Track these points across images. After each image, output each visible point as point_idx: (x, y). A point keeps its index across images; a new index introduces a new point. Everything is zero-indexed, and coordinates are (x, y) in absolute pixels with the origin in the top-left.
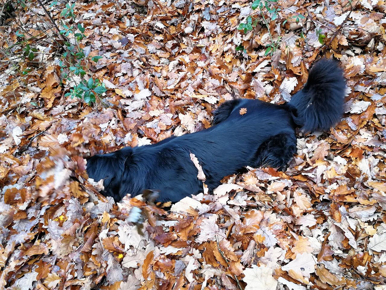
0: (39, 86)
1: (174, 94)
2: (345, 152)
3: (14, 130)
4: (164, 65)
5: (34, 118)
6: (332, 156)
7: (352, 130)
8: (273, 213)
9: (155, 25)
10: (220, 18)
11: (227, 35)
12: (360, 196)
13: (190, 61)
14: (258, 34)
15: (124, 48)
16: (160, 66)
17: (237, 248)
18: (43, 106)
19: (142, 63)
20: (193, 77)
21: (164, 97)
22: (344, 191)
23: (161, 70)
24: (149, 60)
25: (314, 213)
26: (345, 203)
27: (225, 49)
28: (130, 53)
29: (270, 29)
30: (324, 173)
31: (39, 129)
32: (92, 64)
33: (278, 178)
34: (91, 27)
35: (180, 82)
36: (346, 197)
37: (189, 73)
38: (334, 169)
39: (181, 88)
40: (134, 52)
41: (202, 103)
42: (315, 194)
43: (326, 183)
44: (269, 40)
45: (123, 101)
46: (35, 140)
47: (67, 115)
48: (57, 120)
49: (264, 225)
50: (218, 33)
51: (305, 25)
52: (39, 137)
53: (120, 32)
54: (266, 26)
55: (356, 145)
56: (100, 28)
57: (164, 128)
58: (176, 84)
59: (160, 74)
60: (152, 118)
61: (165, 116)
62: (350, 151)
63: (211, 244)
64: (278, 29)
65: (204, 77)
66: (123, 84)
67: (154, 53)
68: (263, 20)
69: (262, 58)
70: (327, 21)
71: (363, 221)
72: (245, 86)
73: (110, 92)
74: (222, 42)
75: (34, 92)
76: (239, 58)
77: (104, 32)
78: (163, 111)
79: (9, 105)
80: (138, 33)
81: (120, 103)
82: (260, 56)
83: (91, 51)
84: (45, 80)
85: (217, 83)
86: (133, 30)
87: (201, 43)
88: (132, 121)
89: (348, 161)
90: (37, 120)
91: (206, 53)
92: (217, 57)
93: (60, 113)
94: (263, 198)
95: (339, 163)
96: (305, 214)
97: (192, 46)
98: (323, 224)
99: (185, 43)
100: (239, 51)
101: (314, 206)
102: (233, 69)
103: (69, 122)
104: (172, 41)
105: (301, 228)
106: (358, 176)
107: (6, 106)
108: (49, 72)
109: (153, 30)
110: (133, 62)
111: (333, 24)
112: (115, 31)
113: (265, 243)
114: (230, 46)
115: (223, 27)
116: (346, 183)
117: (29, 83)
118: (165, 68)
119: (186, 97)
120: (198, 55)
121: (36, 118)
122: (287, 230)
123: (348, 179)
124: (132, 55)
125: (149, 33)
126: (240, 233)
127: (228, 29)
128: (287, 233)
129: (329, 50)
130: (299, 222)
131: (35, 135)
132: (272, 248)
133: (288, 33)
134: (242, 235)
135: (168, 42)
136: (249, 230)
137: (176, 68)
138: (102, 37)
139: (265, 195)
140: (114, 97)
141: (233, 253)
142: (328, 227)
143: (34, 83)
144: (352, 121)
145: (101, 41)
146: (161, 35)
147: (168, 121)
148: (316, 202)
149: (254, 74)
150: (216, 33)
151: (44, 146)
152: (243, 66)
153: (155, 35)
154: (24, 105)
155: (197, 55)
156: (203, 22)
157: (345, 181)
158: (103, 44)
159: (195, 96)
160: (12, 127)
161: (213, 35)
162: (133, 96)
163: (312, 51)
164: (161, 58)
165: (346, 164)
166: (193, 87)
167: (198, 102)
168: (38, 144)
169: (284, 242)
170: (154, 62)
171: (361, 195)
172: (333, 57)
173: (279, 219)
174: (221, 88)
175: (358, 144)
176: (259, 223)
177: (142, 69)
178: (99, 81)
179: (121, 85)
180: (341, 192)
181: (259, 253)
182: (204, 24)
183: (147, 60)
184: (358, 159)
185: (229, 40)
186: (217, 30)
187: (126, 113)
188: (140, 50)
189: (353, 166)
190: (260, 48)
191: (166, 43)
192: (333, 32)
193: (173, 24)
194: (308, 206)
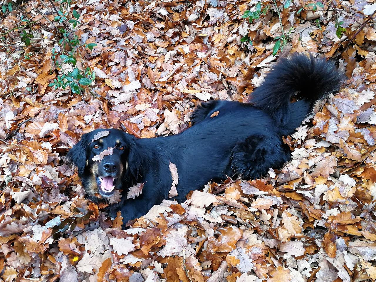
0: (37, 71)
1: (164, 88)
2: (355, 170)
3: (7, 114)
4: (160, 55)
5: (27, 104)
6: (338, 173)
7: (368, 145)
8: (253, 233)
9: (158, 12)
10: (228, 4)
11: (233, 24)
12: (366, 229)
13: (189, 51)
14: (267, 23)
15: (121, 36)
16: (155, 56)
17: (206, 267)
18: (37, 92)
19: (137, 52)
20: (190, 69)
21: (154, 90)
22: (346, 220)
23: (156, 60)
24: (146, 50)
25: (304, 240)
26: (345, 235)
27: (230, 39)
28: (126, 41)
29: (283, 18)
30: (325, 193)
31: (28, 115)
32: (88, 52)
33: (267, 193)
34: (93, 13)
35: (174, 74)
36: (348, 227)
37: (186, 65)
38: (337, 189)
39: (174, 81)
40: (132, 41)
41: (193, 99)
42: (308, 217)
43: (326, 206)
44: (280, 31)
45: (110, 93)
46: (23, 125)
47: (57, 103)
48: (47, 107)
49: (241, 245)
50: (225, 22)
51: (326, 14)
52: (27, 123)
53: (120, 18)
54: (278, 14)
55: (370, 164)
56: (101, 14)
57: (148, 124)
58: (169, 76)
59: (154, 65)
60: (138, 112)
61: (151, 111)
62: (361, 170)
63: (176, 260)
64: (292, 18)
65: (202, 69)
66: (114, 75)
67: (152, 42)
68: (275, 8)
69: (269, 52)
70: (355, 10)
71: (365, 259)
72: (244, 83)
73: (99, 83)
74: (228, 32)
75: (30, 77)
76: (244, 51)
77: (105, 18)
78: (149, 106)
79: (8, 89)
80: (138, 20)
81: (107, 95)
82: (267, 49)
83: (89, 37)
84: (42, 66)
85: (215, 77)
86: (134, 16)
87: (205, 32)
88: (117, 114)
89: (357, 181)
90: (29, 106)
91: (208, 44)
92: (219, 48)
93: (50, 101)
94: (245, 215)
95: (345, 183)
96: (293, 239)
97: (194, 36)
98: (314, 256)
99: (188, 32)
100: (244, 43)
101: (306, 232)
102: (236, 62)
103: (57, 110)
104: (173, 29)
105: (285, 257)
106: (368, 201)
107: (5, 90)
108: (47, 58)
109: (155, 17)
110: (128, 51)
111: (363, 14)
112: (115, 17)
113: (239, 267)
114: (235, 36)
115: (230, 15)
116: (351, 208)
117: (28, 68)
118: (161, 59)
119: (177, 91)
120: (200, 46)
121: (28, 104)
122: (267, 256)
123: (355, 203)
124: (129, 43)
125: (150, 20)
126: (212, 251)
127: (235, 17)
128: (267, 259)
129: (352, 45)
130: (284, 249)
131: (24, 120)
132: (245, 274)
133: (304, 23)
134: (214, 254)
135: (169, 30)
136: (223, 249)
137: (172, 59)
138: (102, 23)
139: (247, 212)
140: (103, 88)
141: (199, 273)
142: (319, 260)
143: (32, 68)
144: (369, 134)
145: (100, 27)
146: (162, 22)
147: (153, 117)
148: (309, 227)
149: (258, 69)
150: (222, 22)
151: (30, 133)
152: (247, 60)
153: (157, 22)
154: (20, 90)
155: (198, 45)
156: (209, 8)
157: (350, 206)
158: (102, 31)
159: (186, 91)
160: (6, 111)
161: (218, 24)
162: (121, 88)
163: (331, 45)
164: (159, 47)
165: (354, 186)
166: (187, 81)
167: (188, 98)
168: (25, 130)
169: (261, 269)
170: (150, 51)
171: (369, 227)
172: (357, 54)
173: (260, 242)
174: (218, 83)
175: (373, 163)
176: (236, 242)
177: (135, 58)
178: (90, 70)
179: (112, 75)
180: (342, 220)
181: (230, 277)
182: (210, 12)
183: (143, 49)
184: (370, 182)
185: (235, 30)
186: (224, 19)
187: (112, 105)
188: (137, 38)
189: (363, 189)
190: (268, 40)
191: (166, 31)
192: (359, 23)
193: (177, 11)
194: (298, 230)
